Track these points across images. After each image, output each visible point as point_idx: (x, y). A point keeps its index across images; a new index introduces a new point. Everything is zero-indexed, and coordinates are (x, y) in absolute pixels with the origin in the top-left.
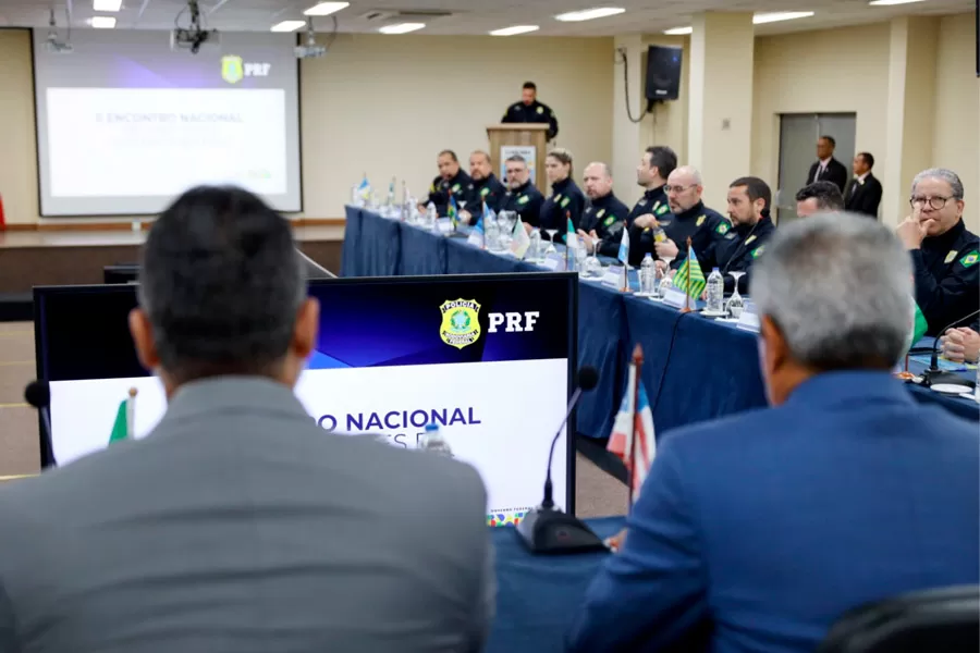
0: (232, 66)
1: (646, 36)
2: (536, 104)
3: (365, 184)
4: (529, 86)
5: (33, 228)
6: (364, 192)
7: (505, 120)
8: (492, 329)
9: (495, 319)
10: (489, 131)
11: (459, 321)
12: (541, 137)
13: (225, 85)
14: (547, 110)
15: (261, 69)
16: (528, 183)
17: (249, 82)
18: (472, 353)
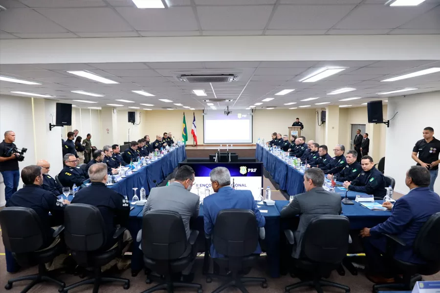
0: (239, 115)
1: (322, 109)
2: (299, 122)
3: (259, 139)
4: (297, 119)
5: (202, 145)
6: (259, 141)
7: (293, 126)
8: (249, 171)
9: (249, 170)
10: (289, 128)
11: (243, 170)
12: (299, 129)
13: (238, 119)
14: (301, 123)
15: (245, 116)
16: (287, 140)
17: (243, 118)
18: (245, 175)
